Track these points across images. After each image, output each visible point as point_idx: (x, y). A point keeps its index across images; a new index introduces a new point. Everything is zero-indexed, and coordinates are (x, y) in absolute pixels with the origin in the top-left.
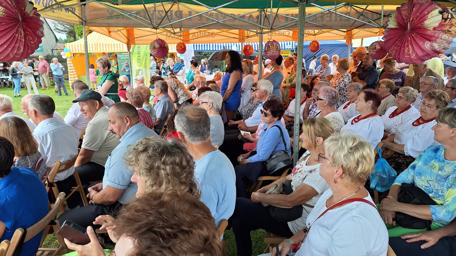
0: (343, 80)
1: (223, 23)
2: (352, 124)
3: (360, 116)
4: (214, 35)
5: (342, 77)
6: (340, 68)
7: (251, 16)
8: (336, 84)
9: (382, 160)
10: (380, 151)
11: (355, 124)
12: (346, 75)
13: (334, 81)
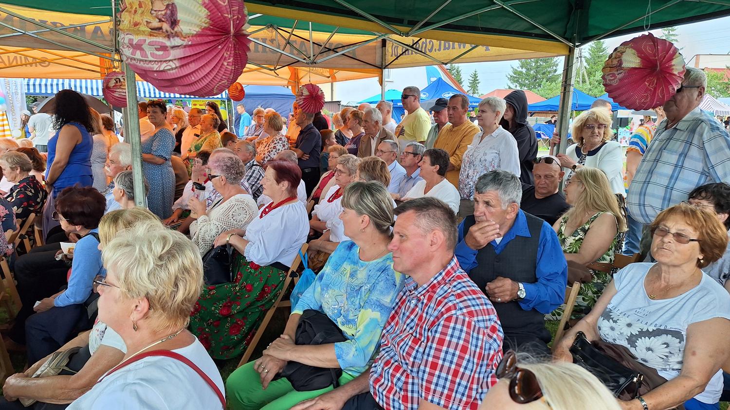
0: (275, 147)
1: (36, 36)
2: (261, 217)
3: (273, 203)
4: (47, 63)
5: (273, 141)
6: (270, 128)
7: (97, 29)
8: (264, 154)
9: (307, 272)
10: (304, 257)
11: (265, 217)
12: (278, 138)
13: (262, 149)
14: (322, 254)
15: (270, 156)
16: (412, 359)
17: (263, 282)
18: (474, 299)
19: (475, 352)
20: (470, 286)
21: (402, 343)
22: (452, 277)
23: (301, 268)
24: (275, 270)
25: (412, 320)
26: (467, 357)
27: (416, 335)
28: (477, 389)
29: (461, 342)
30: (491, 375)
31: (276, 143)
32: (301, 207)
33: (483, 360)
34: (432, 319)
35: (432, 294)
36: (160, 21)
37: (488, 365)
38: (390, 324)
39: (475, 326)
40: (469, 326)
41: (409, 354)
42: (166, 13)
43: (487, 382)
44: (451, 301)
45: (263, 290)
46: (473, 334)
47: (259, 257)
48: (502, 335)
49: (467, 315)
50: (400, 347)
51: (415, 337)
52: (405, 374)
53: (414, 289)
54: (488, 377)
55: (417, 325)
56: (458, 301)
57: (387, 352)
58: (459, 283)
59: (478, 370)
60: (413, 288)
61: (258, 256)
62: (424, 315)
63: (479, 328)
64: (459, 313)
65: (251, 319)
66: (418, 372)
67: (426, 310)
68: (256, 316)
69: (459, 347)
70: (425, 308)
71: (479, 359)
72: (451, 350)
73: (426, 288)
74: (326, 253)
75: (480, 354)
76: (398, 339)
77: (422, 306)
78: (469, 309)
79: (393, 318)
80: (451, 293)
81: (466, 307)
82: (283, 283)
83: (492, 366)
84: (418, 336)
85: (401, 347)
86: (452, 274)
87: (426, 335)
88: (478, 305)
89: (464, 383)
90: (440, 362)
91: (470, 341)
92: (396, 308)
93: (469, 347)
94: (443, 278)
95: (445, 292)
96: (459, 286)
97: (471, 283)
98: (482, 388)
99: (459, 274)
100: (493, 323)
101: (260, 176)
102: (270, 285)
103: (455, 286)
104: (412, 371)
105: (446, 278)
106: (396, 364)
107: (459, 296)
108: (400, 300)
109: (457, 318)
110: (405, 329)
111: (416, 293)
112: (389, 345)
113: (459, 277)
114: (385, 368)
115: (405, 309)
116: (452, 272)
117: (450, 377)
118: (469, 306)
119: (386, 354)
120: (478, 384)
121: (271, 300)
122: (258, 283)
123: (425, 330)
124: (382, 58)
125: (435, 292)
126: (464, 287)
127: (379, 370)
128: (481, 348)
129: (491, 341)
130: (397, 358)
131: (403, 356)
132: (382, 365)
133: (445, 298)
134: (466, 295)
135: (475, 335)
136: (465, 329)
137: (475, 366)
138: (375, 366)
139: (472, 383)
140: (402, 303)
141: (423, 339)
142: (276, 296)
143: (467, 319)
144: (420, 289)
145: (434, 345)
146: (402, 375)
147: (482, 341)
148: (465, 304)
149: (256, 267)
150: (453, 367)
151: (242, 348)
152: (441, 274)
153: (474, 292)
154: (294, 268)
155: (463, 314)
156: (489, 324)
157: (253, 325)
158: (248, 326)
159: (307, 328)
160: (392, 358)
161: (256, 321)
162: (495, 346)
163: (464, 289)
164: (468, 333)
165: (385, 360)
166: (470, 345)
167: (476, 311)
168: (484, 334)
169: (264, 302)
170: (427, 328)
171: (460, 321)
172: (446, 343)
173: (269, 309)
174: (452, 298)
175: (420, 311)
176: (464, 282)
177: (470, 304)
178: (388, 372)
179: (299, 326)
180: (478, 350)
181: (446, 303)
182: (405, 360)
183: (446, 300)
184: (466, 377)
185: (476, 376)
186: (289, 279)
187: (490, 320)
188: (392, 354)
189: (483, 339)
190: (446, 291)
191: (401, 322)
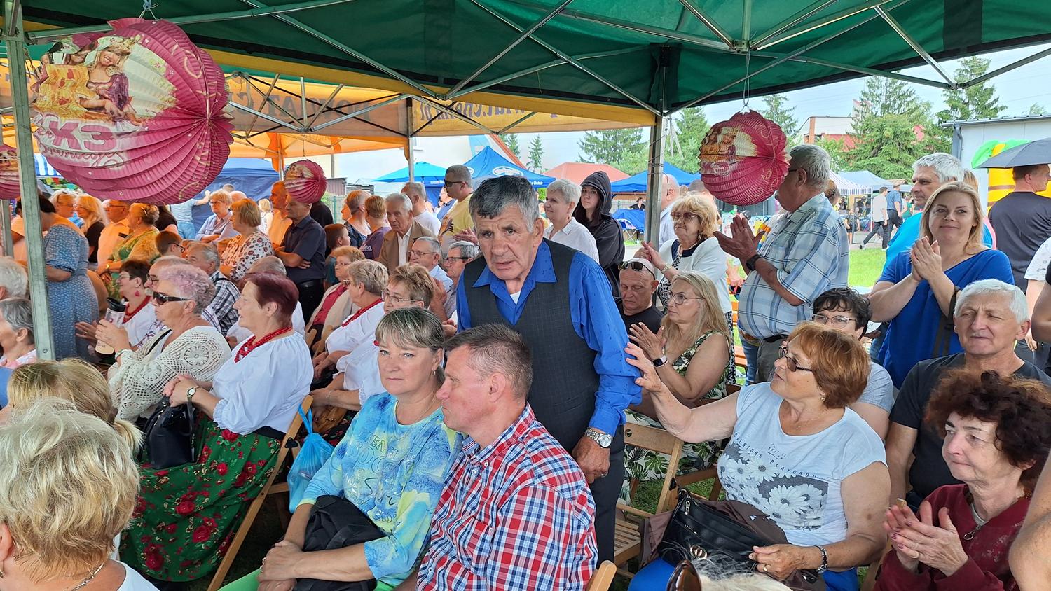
0: (251, 253)
2: (237, 360)
3: (254, 338)
5: (248, 244)
6: (242, 222)
8: (235, 263)
9: (314, 438)
10: (307, 416)
11: (243, 360)
12: (256, 239)
13: (231, 255)
14: (334, 411)
15: (243, 265)
16: (476, 552)
17: (244, 459)
18: (556, 461)
19: (560, 533)
20: (549, 444)
21: (463, 531)
22: (526, 434)
23: (302, 433)
24: (262, 438)
25: (475, 497)
26: (550, 541)
27: (481, 518)
28: (565, 584)
29: (542, 522)
30: (581, 562)
31: (253, 247)
32: (300, 342)
33: (571, 544)
34: (502, 493)
35: (500, 458)
36: (102, 97)
37: (577, 550)
38: (442, 505)
39: (559, 497)
40: (551, 499)
41: (472, 546)
42: (111, 87)
43: (577, 572)
44: (526, 466)
45: (244, 470)
46: (556, 509)
47: (236, 423)
48: (593, 506)
49: (547, 483)
50: (459, 536)
51: (480, 520)
52: (467, 575)
53: (475, 452)
54: (577, 566)
55: (482, 503)
56: (535, 465)
57: (440, 546)
58: (536, 441)
59: (565, 558)
60: (473, 452)
61: (233, 419)
62: (491, 488)
63: (564, 500)
64: (537, 481)
65: (227, 516)
66: (485, 570)
67: (492, 482)
68: (234, 511)
69: (540, 529)
70: (490, 479)
71: (565, 542)
72: (529, 534)
73: (490, 451)
74: (338, 408)
75: (567, 535)
76: (455, 526)
77: (486, 477)
78: (550, 476)
79: (446, 496)
80: (526, 456)
81: (546, 473)
82: (276, 458)
83: (583, 550)
84: (483, 519)
85: (461, 537)
86: (525, 429)
87: (494, 517)
88: (561, 469)
89: (547, 577)
90: (515, 552)
91: (554, 519)
92: (450, 482)
93: (553, 527)
94: (514, 436)
95: (518, 455)
96: (536, 445)
97: (551, 439)
98: (570, 582)
99: (534, 428)
100: (581, 492)
101: (229, 296)
102: (255, 461)
103: (530, 446)
104: (476, 569)
105: (517, 434)
106: (454, 561)
107: (536, 459)
108: (455, 471)
109: (535, 489)
110: (465, 511)
111: (478, 458)
112: (443, 536)
113: (535, 433)
114: (439, 570)
115: (463, 483)
116: (526, 426)
117: (529, 572)
118: (550, 472)
119: (439, 549)
120: (565, 577)
121: (257, 485)
122: (236, 461)
123: (492, 510)
124: (408, 122)
125: (503, 456)
126: (542, 445)
127: (431, 573)
128: (568, 527)
129: (580, 516)
130: (454, 552)
131: (464, 548)
132: (434, 565)
133: (518, 462)
134: (546, 457)
135: (559, 510)
136: (546, 503)
137: (561, 552)
138: (425, 568)
139: (558, 576)
140: (459, 475)
141: (490, 523)
142: (265, 477)
143: (548, 489)
144: (483, 453)
145: (506, 530)
146: (463, 576)
147: (569, 518)
148: (545, 469)
149: (233, 437)
150: (532, 556)
151: (213, 561)
152: (511, 430)
153: (556, 452)
154: (291, 433)
155: (543, 483)
156: (576, 493)
157: (231, 524)
158: (223, 527)
159: (324, 521)
160: (447, 553)
161: (235, 518)
162: (585, 522)
163: (542, 449)
164: (550, 509)
165: (438, 557)
166: (553, 525)
167: (559, 477)
168: (571, 507)
169: (246, 489)
170: (495, 507)
171: (539, 493)
172: (522, 525)
173: (254, 499)
174: (528, 462)
175: (484, 484)
176: (541, 439)
177: (551, 468)
178: (444, 575)
179: (311, 520)
180: (564, 530)
181: (520, 470)
182: (466, 554)
183: (520, 466)
184: (549, 570)
185: (563, 566)
186: (284, 451)
187: (577, 487)
188: (448, 547)
189: (569, 515)
190: (519, 453)
191: (458, 502)
